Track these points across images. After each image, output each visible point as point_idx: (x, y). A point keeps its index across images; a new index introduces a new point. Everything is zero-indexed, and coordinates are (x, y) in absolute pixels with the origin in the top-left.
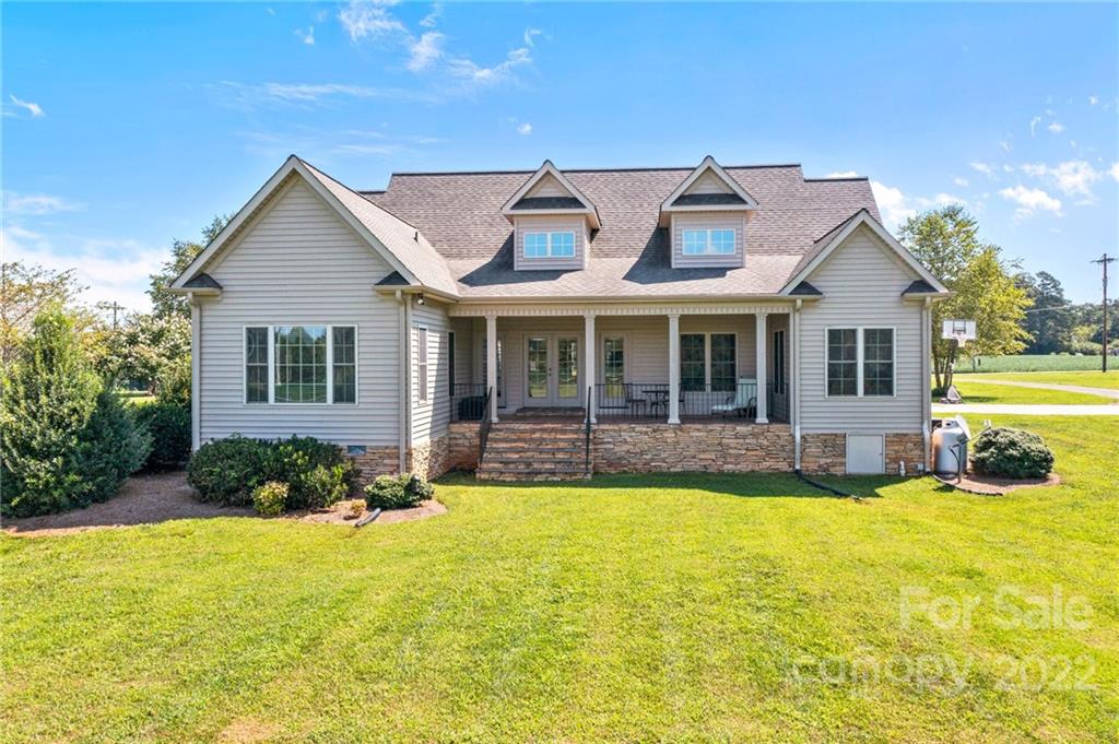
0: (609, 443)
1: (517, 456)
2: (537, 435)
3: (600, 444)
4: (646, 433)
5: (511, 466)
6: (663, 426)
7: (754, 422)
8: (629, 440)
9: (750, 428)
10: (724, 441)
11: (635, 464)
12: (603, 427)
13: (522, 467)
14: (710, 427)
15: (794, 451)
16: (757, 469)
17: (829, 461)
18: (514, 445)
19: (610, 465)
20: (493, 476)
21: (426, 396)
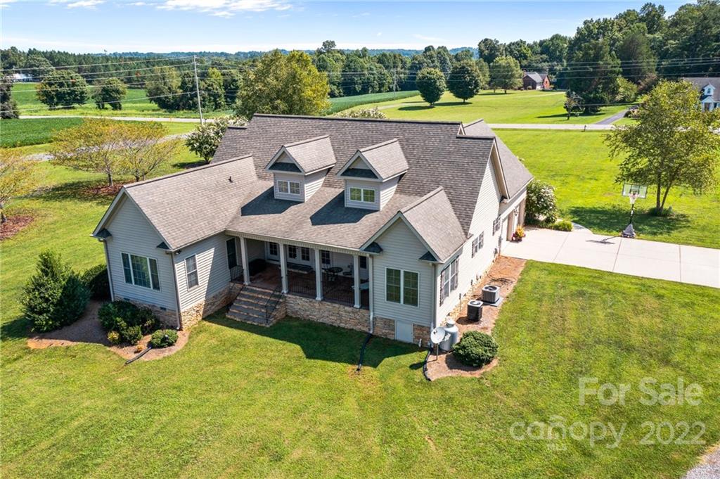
0: (292, 303)
1: (246, 307)
2: (260, 296)
3: (289, 303)
4: (307, 302)
5: (242, 312)
6: (314, 301)
7: (353, 307)
8: (300, 303)
9: (351, 309)
10: (340, 312)
11: (303, 315)
12: (289, 296)
13: (246, 314)
14: (334, 305)
15: (370, 323)
16: (354, 328)
17: (387, 331)
18: (248, 300)
19: (293, 313)
20: (232, 317)
21: (197, 284)
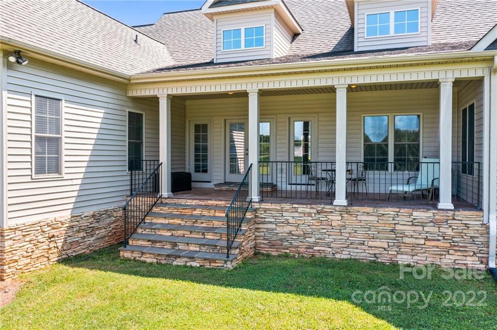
0: (271, 222)
1: (169, 234)
2: (197, 212)
3: (263, 223)
4: (310, 214)
5: (158, 245)
6: (328, 208)
7: (435, 207)
8: (291, 220)
9: (430, 214)
10: (398, 227)
11: (298, 247)
13: (168, 246)
14: (381, 211)
15: (487, 245)
16: (438, 262)
18: (172, 221)
19: (272, 245)
20: (136, 255)
21: (57, 169)
